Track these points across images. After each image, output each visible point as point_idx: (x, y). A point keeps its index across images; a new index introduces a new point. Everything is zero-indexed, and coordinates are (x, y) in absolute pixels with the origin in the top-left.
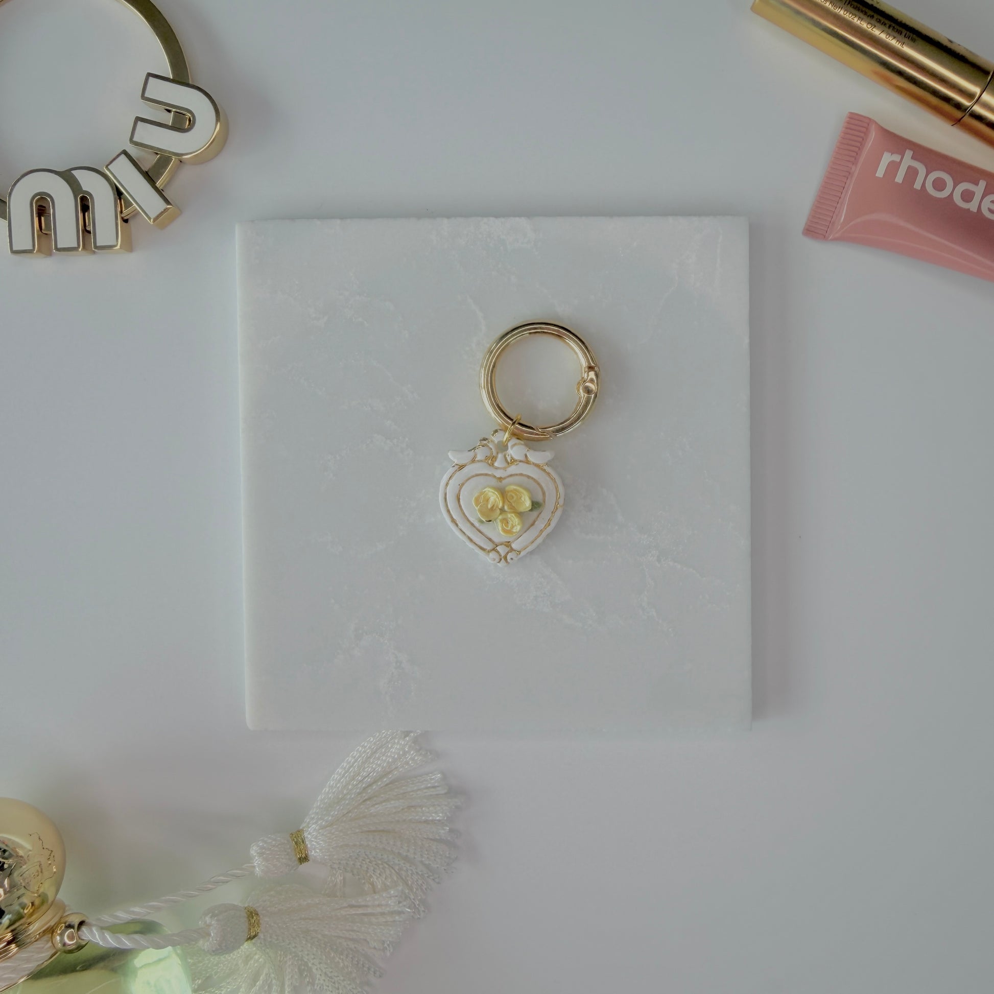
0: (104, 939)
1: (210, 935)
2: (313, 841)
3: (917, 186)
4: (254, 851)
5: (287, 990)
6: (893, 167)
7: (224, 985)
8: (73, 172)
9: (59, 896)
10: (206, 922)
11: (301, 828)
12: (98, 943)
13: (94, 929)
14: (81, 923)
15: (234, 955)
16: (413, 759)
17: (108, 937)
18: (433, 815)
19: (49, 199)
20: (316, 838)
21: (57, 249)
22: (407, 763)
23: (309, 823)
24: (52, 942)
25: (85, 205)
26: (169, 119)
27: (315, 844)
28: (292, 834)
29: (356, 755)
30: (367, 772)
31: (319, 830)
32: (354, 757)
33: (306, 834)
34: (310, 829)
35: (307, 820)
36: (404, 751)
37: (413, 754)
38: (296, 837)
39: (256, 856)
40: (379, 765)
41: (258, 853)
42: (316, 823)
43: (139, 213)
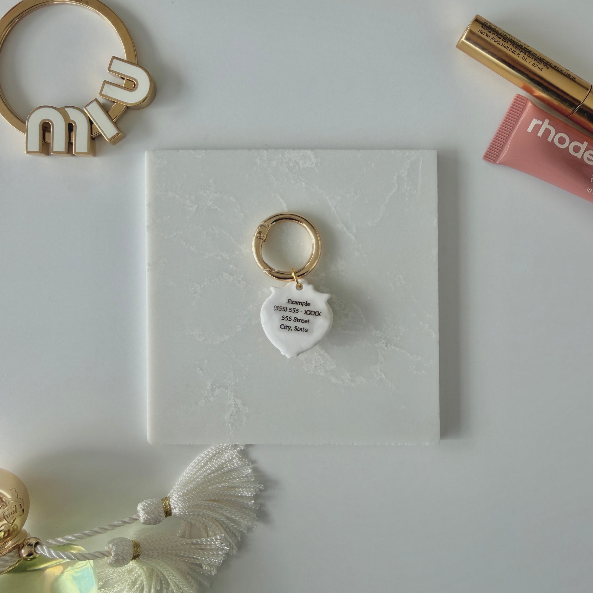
0: (50, 553)
1: (111, 555)
2: (175, 504)
3: (550, 139)
4: (140, 507)
5: (152, 590)
6: (537, 127)
7: (116, 586)
8: (66, 109)
9: (24, 528)
10: (110, 547)
11: (168, 496)
12: (47, 556)
13: (44, 547)
14: (37, 544)
15: (123, 568)
16: (237, 463)
17: (52, 552)
18: (246, 493)
19: (51, 124)
20: (177, 502)
21: (53, 152)
22: (233, 464)
23: (173, 493)
24: (19, 553)
25: (70, 128)
26: (123, 83)
27: (176, 505)
28: (162, 499)
29: (204, 456)
30: (209, 466)
31: (178, 497)
32: (202, 457)
33: (171, 500)
34: (173, 497)
35: (172, 491)
36: (232, 457)
37: (237, 460)
38: (165, 501)
39: (141, 510)
40: (217, 464)
41: (142, 509)
42: (177, 493)
43: (101, 134)
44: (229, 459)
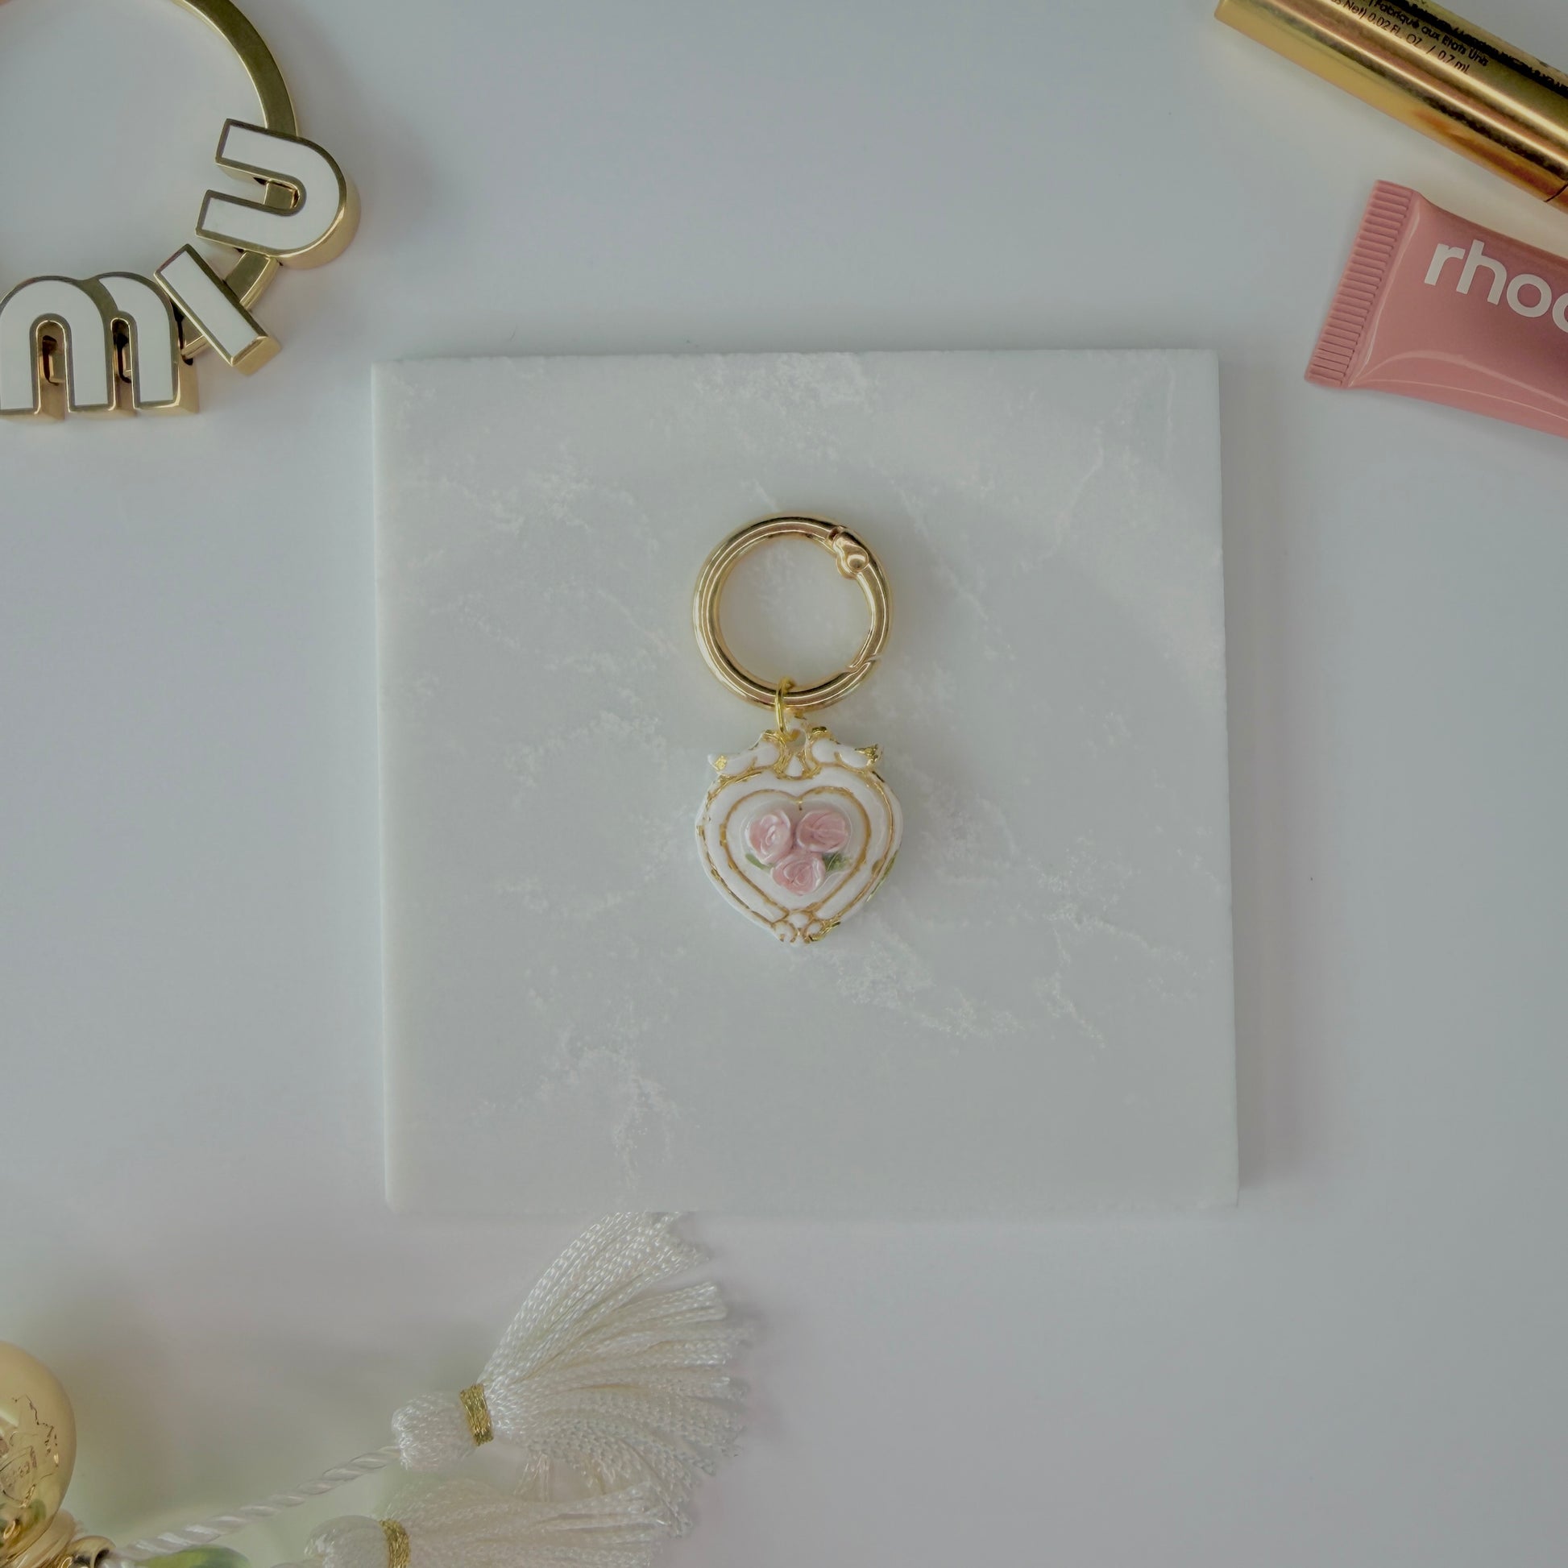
2: (499, 1404)
3: (1494, 298)
4: (398, 1423)
6: (1453, 269)
8: (103, 281)
9: (63, 1506)
10: (317, 1549)
11: (479, 1381)
14: (102, 1555)
16: (668, 1261)
18: (704, 1356)
19: (62, 326)
20: (505, 1398)
21: (74, 408)
22: (658, 1268)
23: (492, 1373)
25: (120, 336)
27: (502, 1409)
28: (463, 1391)
29: (572, 1255)
30: (591, 1283)
31: (509, 1385)
32: (568, 1258)
33: (487, 1393)
34: (494, 1384)
35: (489, 1368)
36: (653, 1247)
37: (668, 1252)
38: (469, 1398)
39: (402, 1431)
40: (611, 1272)
41: (406, 1427)
42: (504, 1372)
43: (211, 348)
44: (643, 1252)
